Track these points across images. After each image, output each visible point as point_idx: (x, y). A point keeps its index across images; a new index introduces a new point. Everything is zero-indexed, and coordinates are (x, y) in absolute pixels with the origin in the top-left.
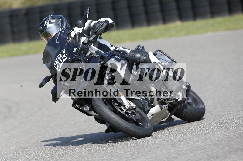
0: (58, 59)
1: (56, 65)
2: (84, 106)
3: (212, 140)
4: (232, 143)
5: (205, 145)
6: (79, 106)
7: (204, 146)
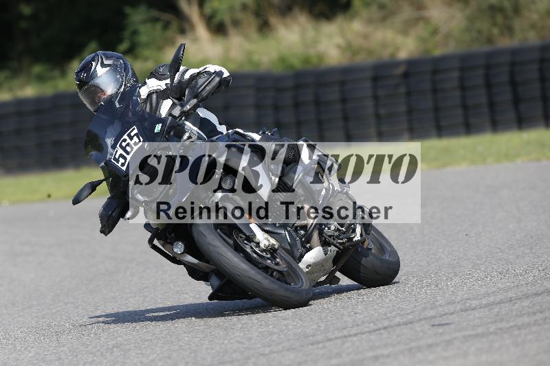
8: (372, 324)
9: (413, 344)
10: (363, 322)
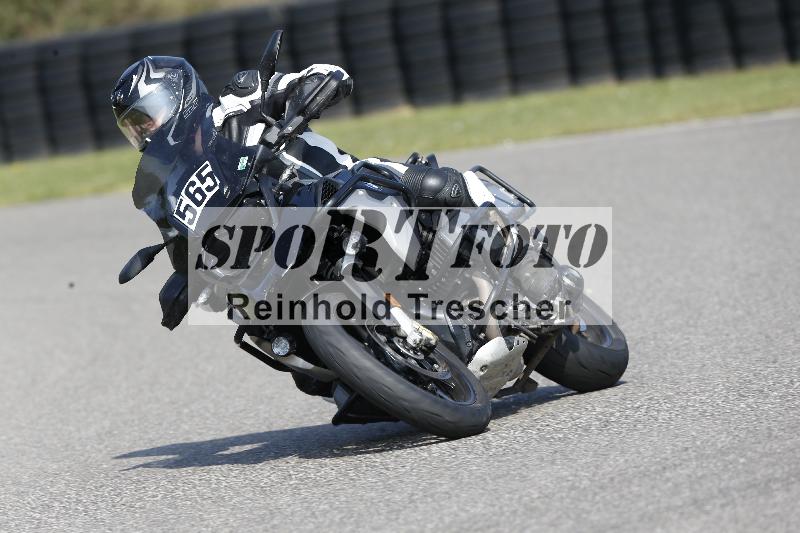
0: (188, 193)
1: (182, 209)
2: (270, 340)
3: (520, 498)
4: (585, 505)
5: (494, 515)
6: (256, 338)
7: (495, 518)
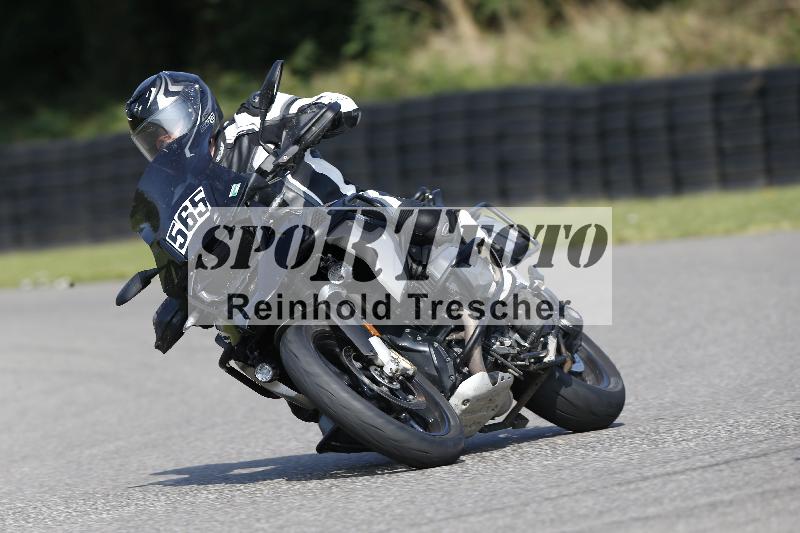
0: (180, 217)
1: (174, 234)
6: (241, 364)
8: (707, 457)
9: (767, 487)
10: (695, 454)
